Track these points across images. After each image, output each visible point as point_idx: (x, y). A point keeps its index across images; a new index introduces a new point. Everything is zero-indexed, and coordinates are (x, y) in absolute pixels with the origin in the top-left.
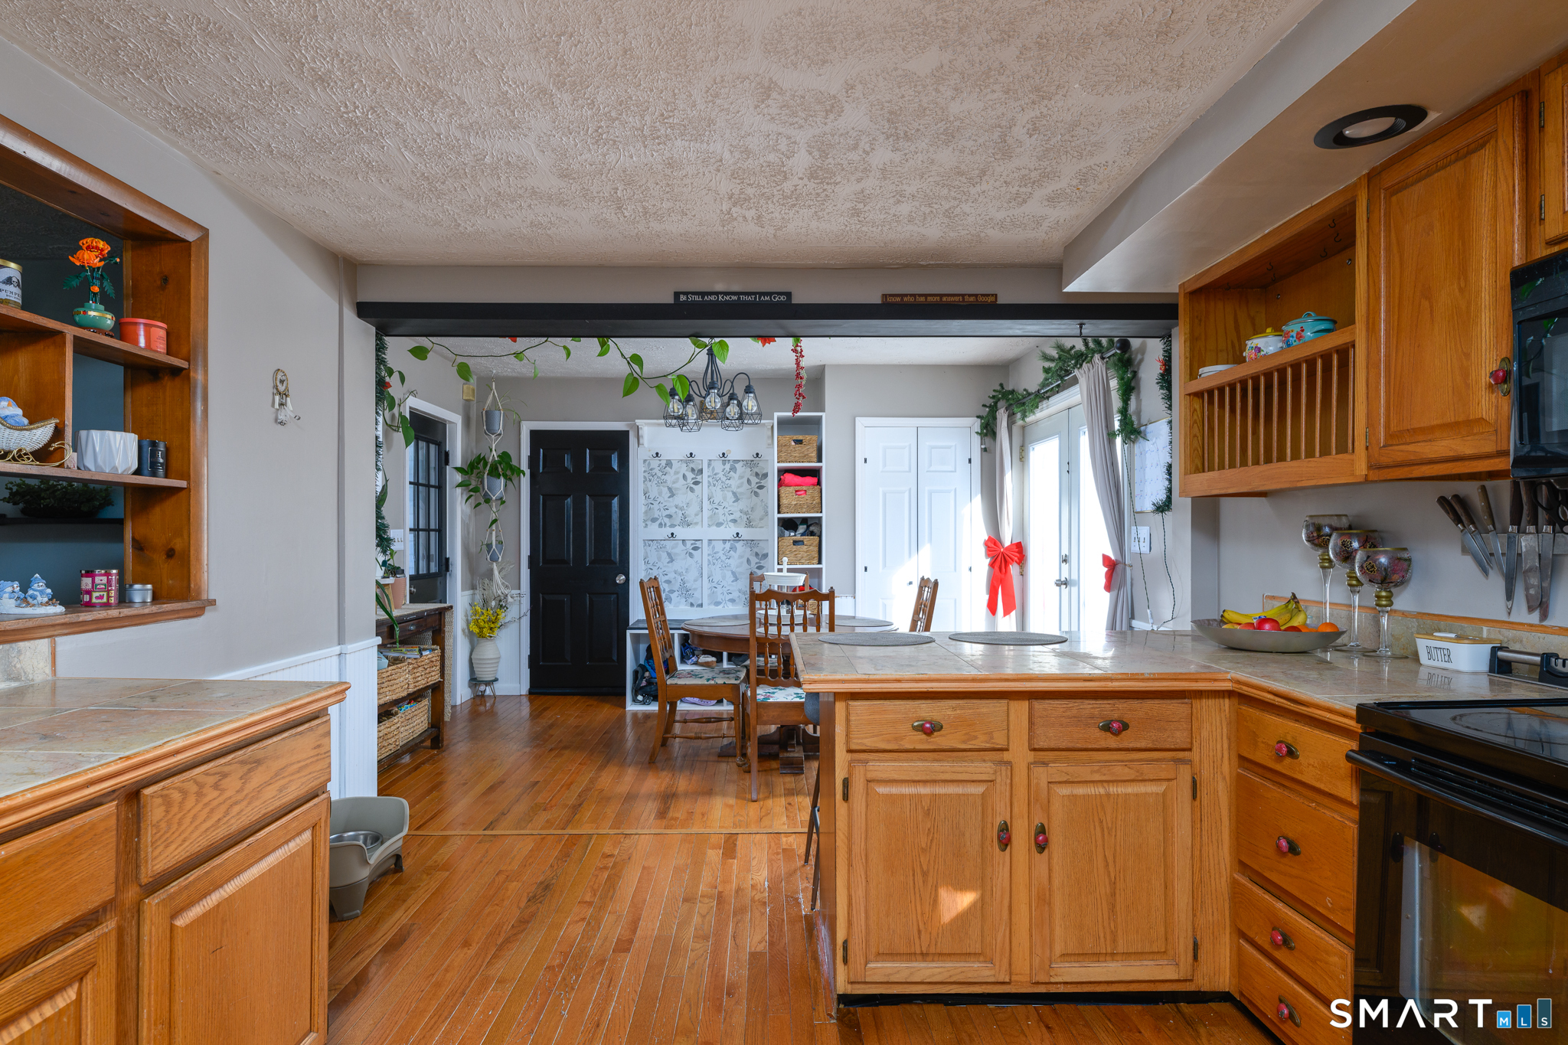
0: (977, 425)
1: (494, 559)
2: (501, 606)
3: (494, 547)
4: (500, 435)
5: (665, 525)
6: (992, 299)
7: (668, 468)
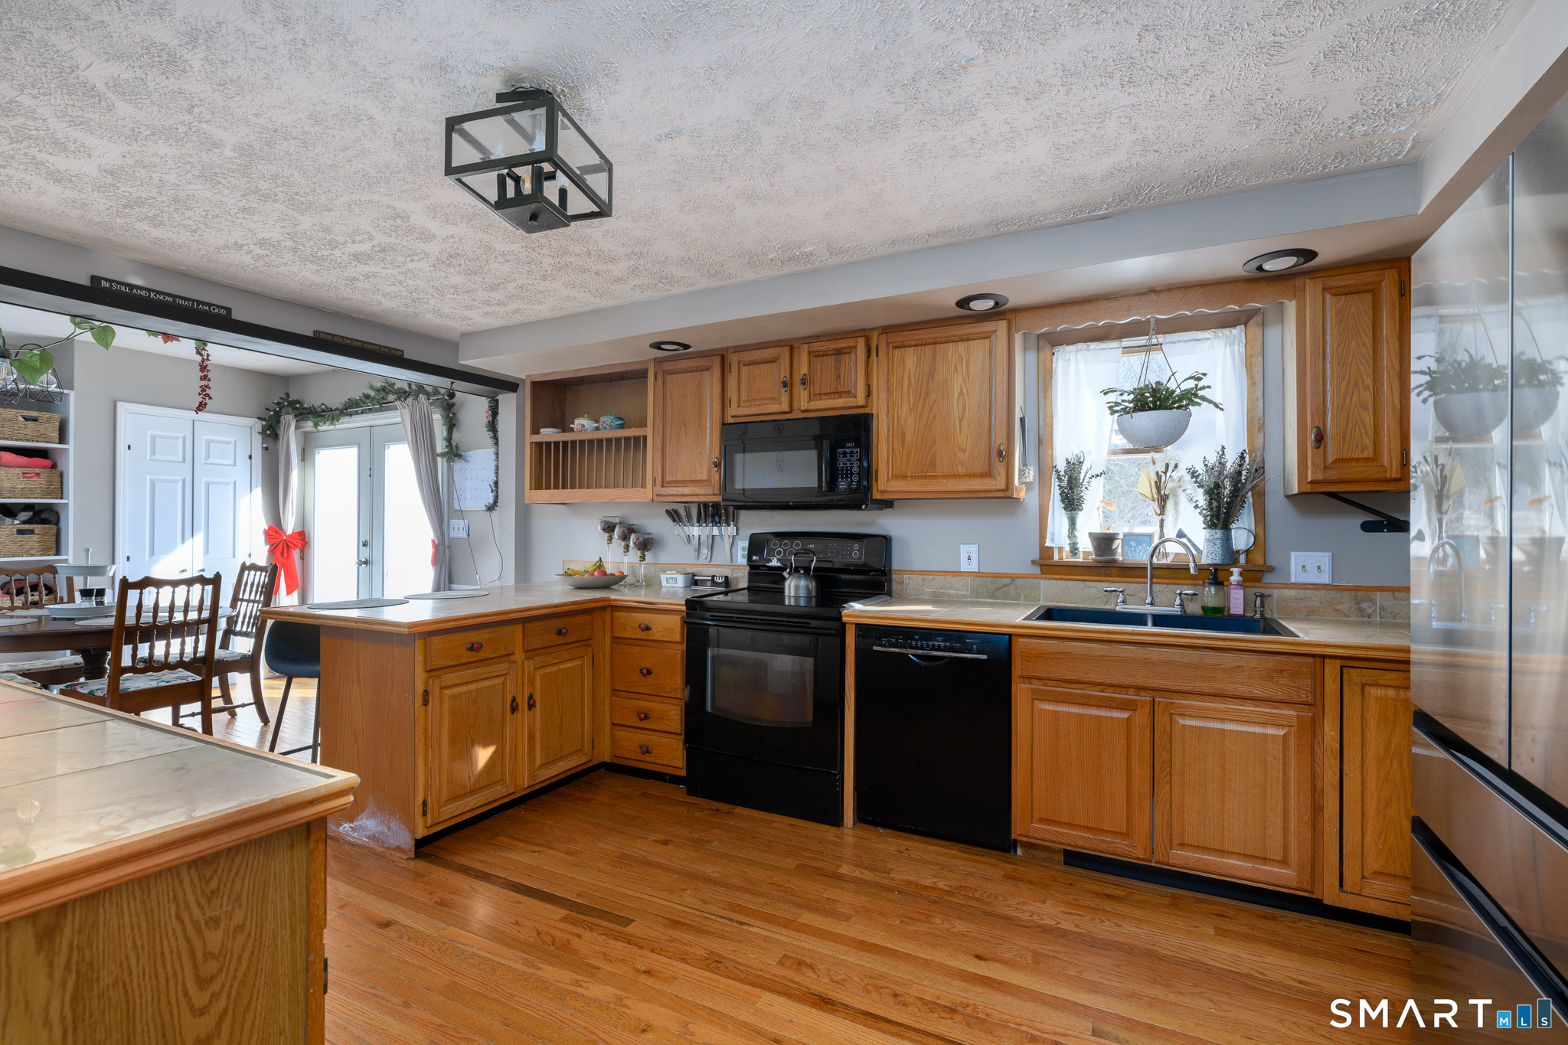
0: (259, 425)
6: (401, 353)
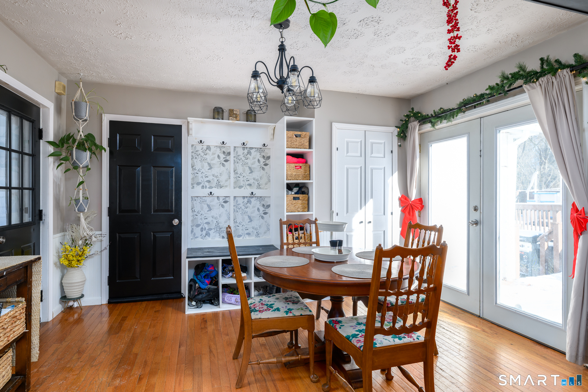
0: (396, 131)
1: (81, 210)
2: (87, 244)
3: (81, 201)
4: (86, 120)
5: (206, 187)
7: (207, 151)
